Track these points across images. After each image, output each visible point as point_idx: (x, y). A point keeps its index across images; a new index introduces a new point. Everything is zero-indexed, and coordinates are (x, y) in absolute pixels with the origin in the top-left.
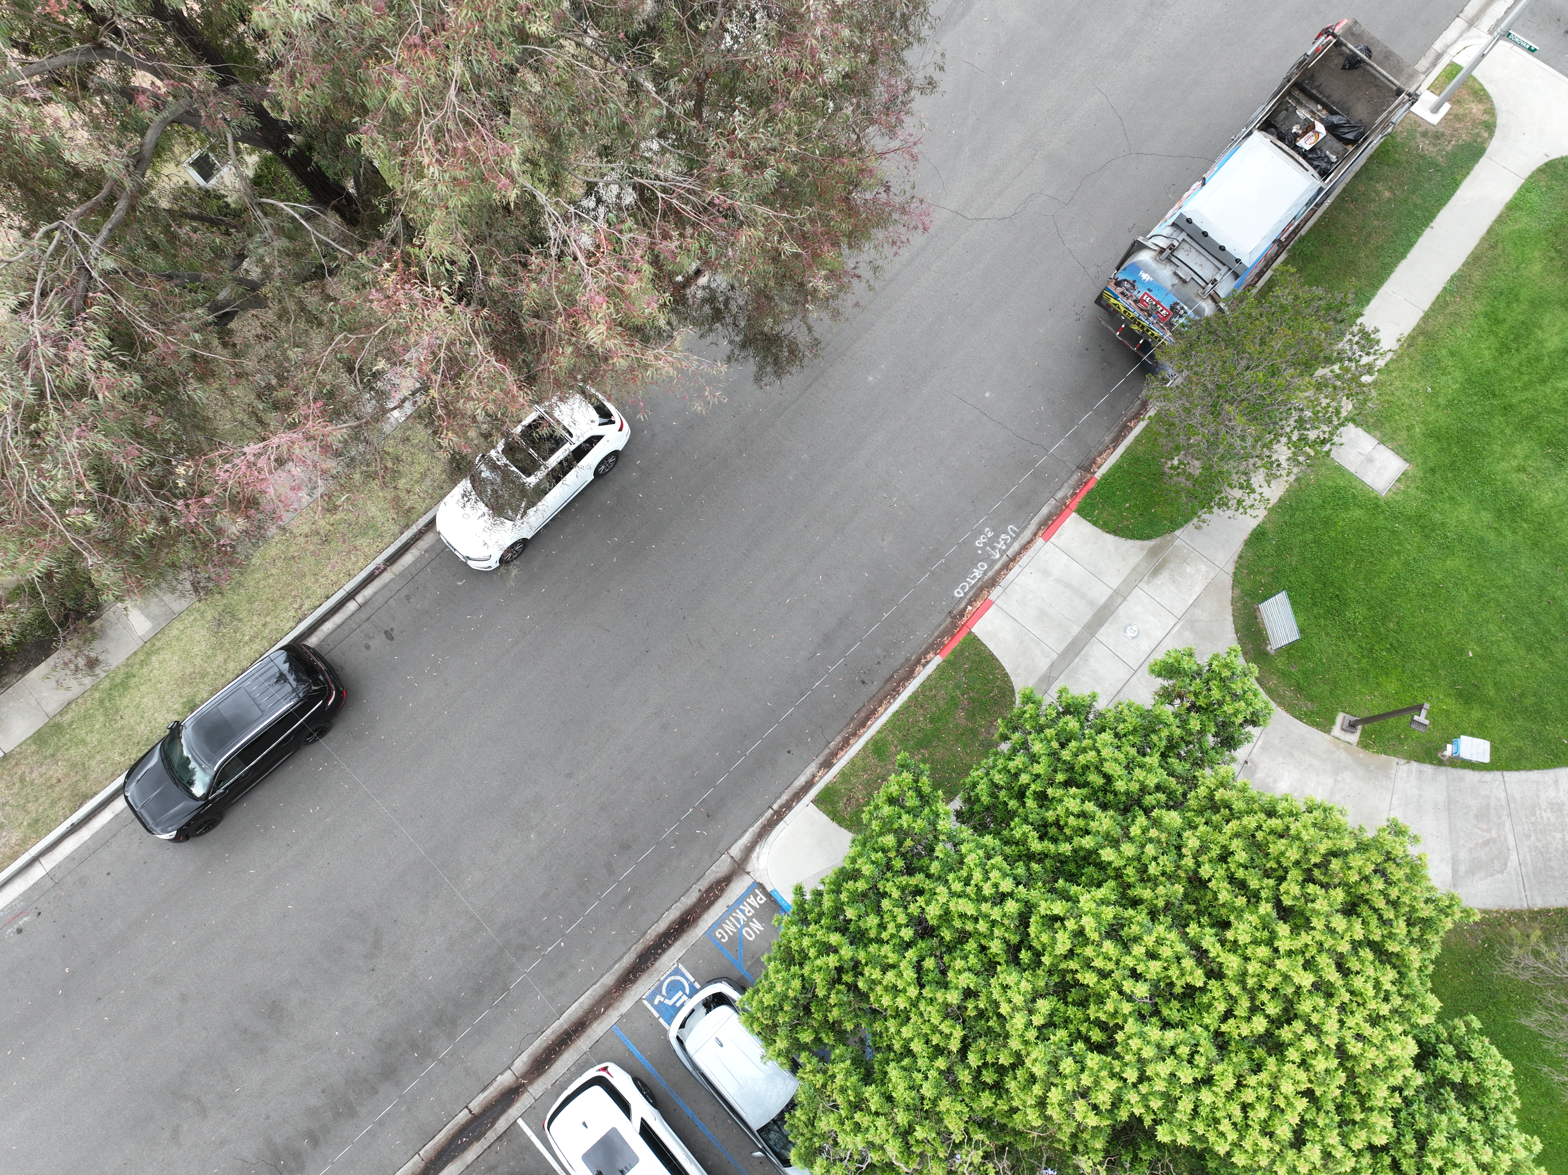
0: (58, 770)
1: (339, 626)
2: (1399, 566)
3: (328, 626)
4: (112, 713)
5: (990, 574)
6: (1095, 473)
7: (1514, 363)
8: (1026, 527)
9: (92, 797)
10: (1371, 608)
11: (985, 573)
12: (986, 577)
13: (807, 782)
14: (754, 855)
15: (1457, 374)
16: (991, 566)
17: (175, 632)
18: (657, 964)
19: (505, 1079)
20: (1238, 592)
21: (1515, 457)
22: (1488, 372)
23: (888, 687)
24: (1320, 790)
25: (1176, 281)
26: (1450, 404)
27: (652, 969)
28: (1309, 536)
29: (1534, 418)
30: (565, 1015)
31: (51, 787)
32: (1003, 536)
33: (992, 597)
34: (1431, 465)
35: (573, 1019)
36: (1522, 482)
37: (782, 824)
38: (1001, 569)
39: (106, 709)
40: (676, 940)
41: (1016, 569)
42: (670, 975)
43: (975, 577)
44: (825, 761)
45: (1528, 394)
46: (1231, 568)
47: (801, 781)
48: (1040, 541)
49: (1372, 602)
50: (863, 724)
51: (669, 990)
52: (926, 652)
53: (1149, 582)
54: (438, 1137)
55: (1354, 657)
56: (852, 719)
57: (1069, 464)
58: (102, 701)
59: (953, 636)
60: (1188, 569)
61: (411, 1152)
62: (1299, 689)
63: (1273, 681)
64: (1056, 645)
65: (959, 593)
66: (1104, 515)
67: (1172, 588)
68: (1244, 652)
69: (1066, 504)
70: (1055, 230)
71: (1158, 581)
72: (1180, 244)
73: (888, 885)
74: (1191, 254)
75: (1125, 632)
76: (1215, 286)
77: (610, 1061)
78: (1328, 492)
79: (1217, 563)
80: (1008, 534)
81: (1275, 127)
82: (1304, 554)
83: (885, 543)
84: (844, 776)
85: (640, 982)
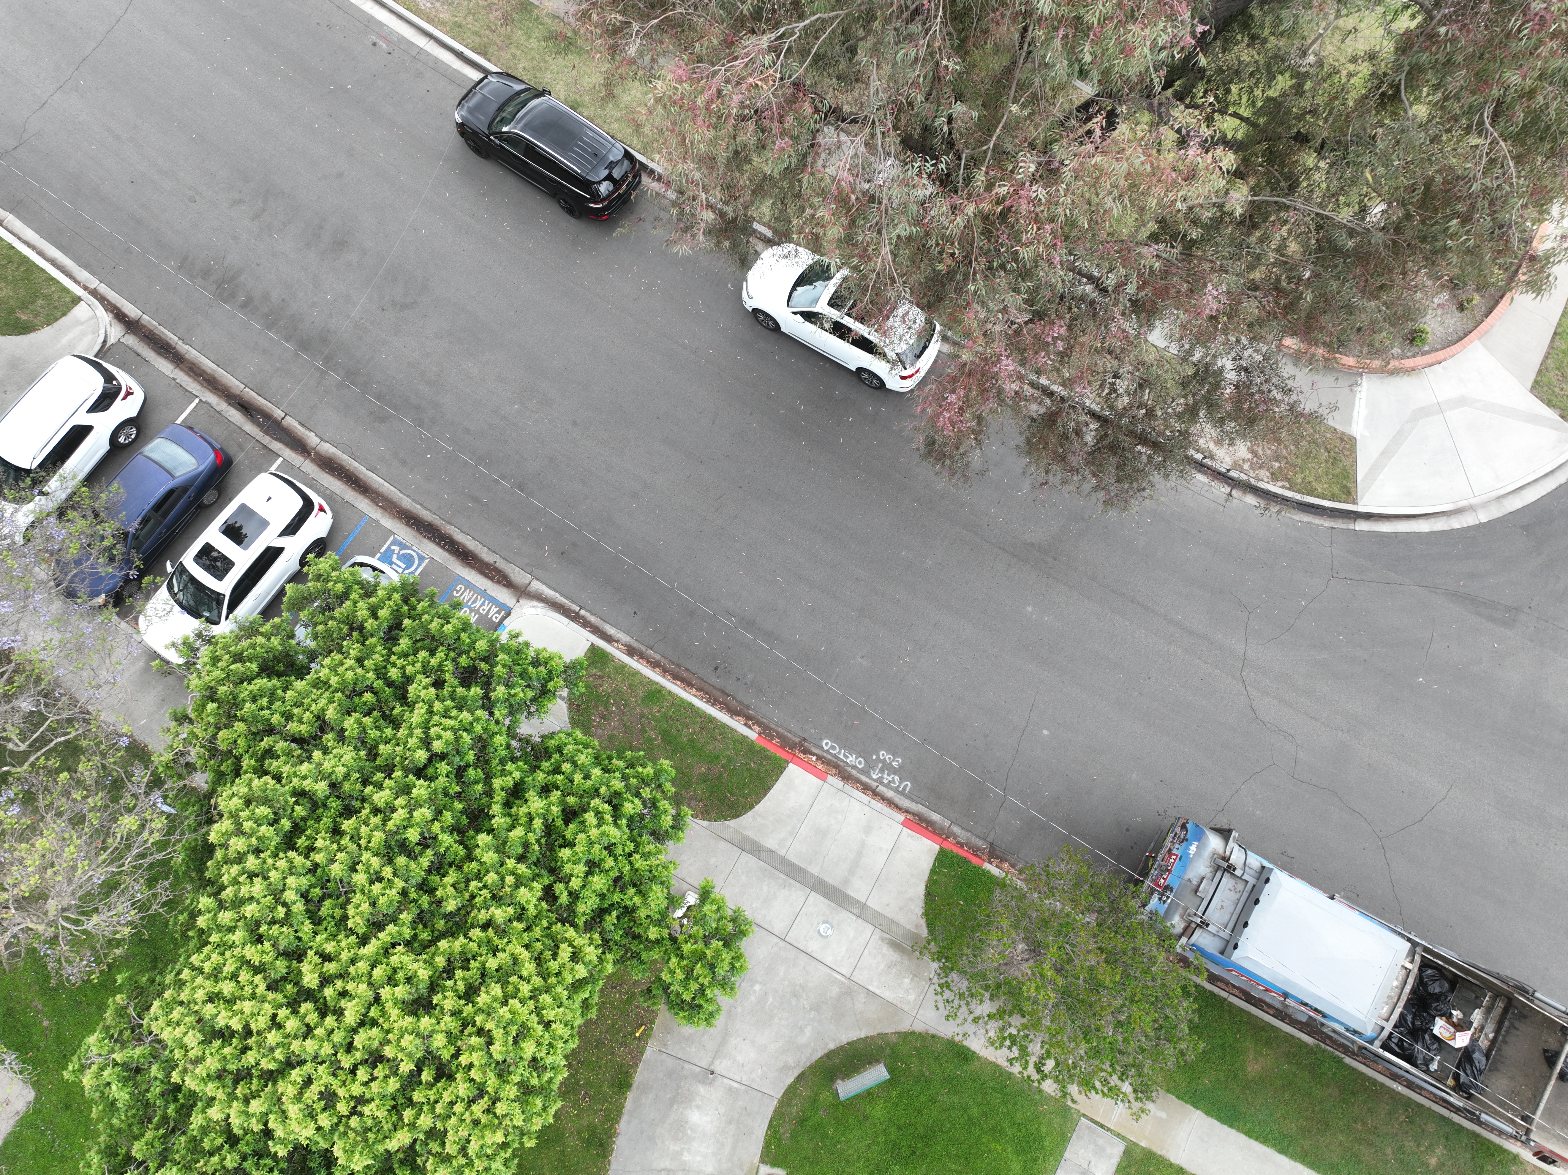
0: (502, 28)
4: (556, 50)
5: (854, 772)
6: (991, 863)
8: (913, 800)
9: (486, 58)
11: (854, 767)
12: (849, 769)
13: (610, 636)
14: (535, 603)
16: (862, 771)
18: (426, 541)
19: (312, 439)
20: (894, 1039)
23: (717, 694)
24: (699, 1158)
25: (1195, 882)
27: (420, 537)
28: (975, 1112)
30: (371, 474)
33: (830, 779)
35: (369, 482)
37: (566, 620)
38: (862, 783)
40: (449, 552)
41: (865, 798)
42: (418, 554)
43: (847, 757)
44: (634, 649)
46: (918, 1027)
47: (611, 630)
48: (901, 817)
50: (676, 677)
51: (404, 555)
52: (759, 724)
53: (883, 939)
54: (260, 399)
56: (679, 666)
57: (992, 834)
59: (782, 747)
60: (907, 981)
61: (245, 381)
62: (802, 1121)
63: (805, 1092)
64: (794, 852)
65: (827, 744)
66: (944, 880)
67: (882, 966)
68: (829, 1055)
69: (948, 837)
70: (1258, 769)
71: (886, 950)
72: (1240, 878)
73: (442, 655)
74: (1232, 893)
75: (823, 922)
76: (1201, 927)
77: (335, 517)
78: (1033, 1129)
79: (921, 1012)
80: (900, 783)
81: (1452, 988)
82: (954, 1108)
83: (860, 660)
84: (622, 668)
85: (408, 530)
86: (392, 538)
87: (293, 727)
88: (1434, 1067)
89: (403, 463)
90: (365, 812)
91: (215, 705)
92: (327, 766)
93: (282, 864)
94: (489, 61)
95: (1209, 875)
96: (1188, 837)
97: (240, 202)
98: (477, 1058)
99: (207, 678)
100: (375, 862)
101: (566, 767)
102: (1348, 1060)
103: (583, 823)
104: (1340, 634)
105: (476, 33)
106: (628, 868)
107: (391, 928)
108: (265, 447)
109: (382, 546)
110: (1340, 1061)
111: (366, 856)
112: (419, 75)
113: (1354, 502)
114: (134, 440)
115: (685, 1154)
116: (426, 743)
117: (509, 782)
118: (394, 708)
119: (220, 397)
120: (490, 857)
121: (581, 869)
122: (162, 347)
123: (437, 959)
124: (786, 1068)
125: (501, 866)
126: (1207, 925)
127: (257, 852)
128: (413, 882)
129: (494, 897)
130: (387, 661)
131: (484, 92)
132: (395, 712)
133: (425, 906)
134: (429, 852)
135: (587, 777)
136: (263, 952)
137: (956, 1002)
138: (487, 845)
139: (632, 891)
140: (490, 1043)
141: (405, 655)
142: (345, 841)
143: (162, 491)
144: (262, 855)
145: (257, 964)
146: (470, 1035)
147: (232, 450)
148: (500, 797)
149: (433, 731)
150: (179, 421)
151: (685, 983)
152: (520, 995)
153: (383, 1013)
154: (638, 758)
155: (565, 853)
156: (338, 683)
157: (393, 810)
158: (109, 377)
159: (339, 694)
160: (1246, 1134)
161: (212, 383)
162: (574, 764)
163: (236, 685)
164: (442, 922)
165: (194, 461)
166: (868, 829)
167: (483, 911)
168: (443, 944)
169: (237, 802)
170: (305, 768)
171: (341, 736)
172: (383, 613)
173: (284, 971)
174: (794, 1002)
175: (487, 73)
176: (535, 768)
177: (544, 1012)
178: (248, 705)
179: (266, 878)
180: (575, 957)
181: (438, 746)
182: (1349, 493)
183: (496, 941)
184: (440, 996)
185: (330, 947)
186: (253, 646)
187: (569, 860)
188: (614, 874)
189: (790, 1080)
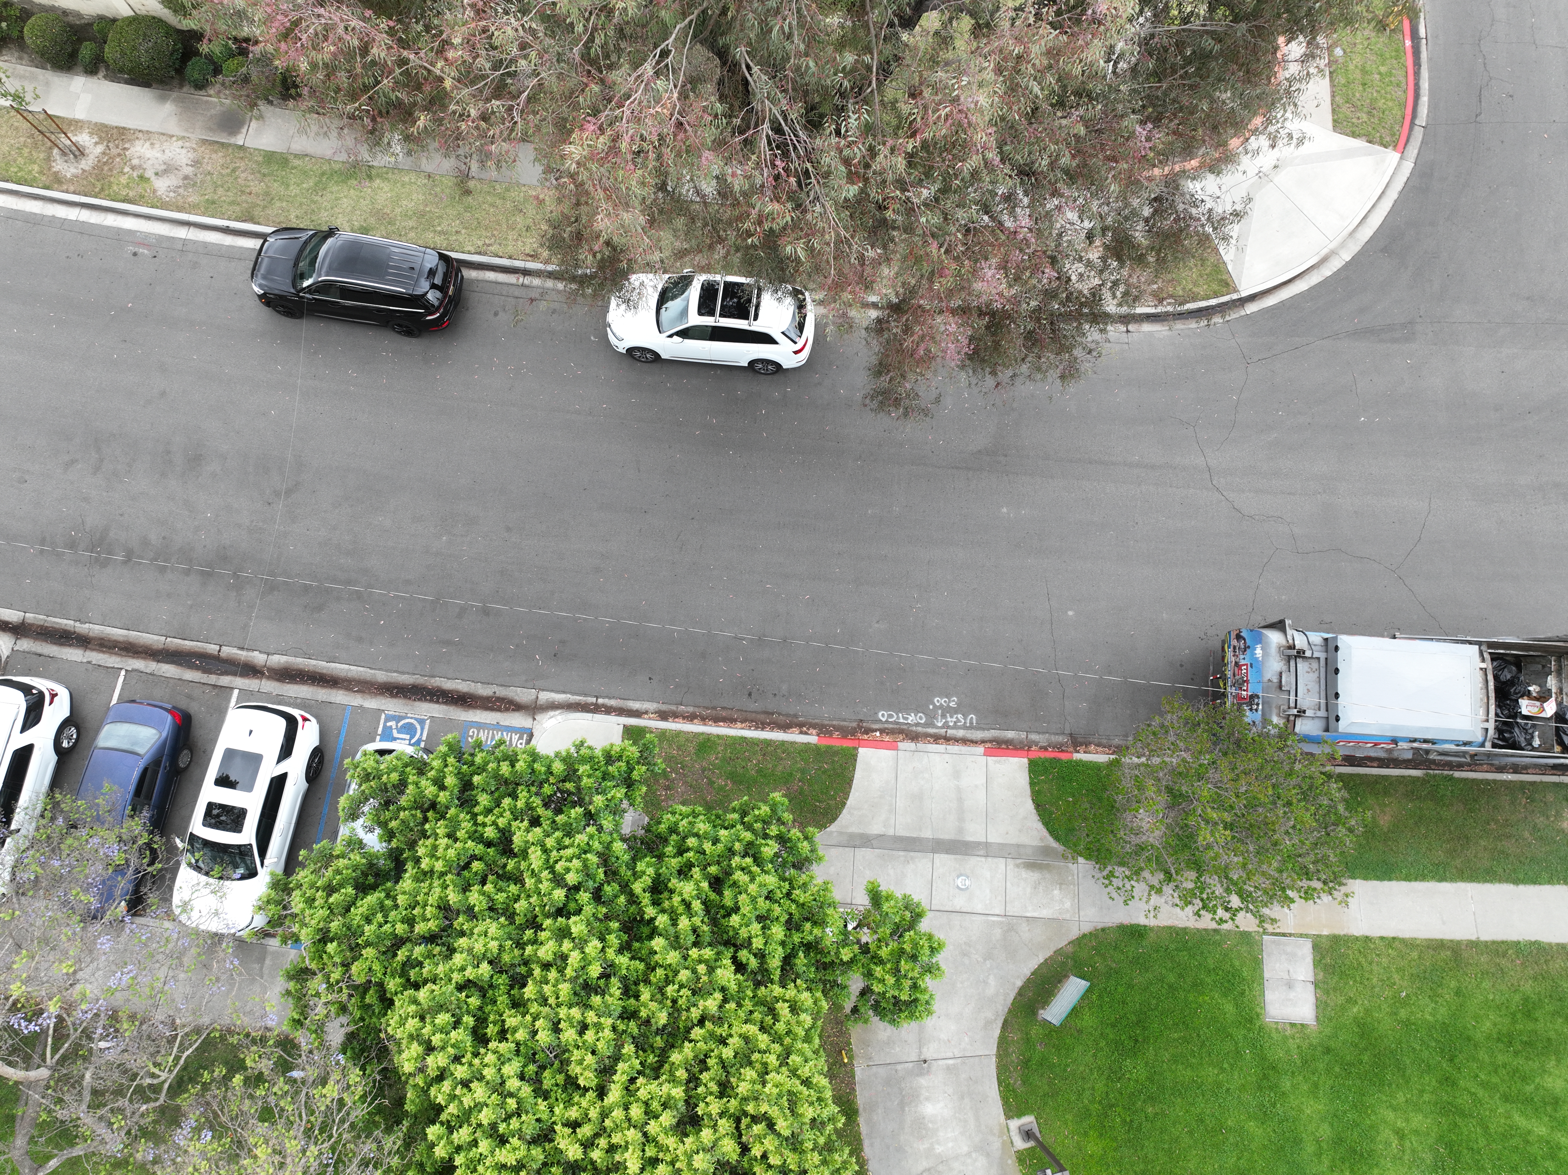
0: (257, 187)
1: (497, 283)
2: (1210, 1080)
3: (491, 275)
4: (320, 187)
5: (920, 729)
6: (1078, 752)
7: (1501, 1058)
8: (984, 729)
9: (255, 223)
10: (1150, 1079)
11: (917, 725)
12: (914, 728)
13: (637, 711)
14: (552, 713)
15: (1443, 1011)
16: (926, 725)
17: (407, 179)
18: (417, 704)
19: (258, 658)
20: (1070, 949)
21: (1407, 1120)
22: (1469, 1039)
23: (762, 717)
24: (950, 1145)
25: (1275, 680)
26: (1407, 1023)
27: (410, 702)
28: (1171, 978)
29: (1463, 1114)
30: (333, 665)
31: (242, 192)
32: (960, 716)
33: (901, 745)
34: (1332, 1044)
35: (335, 673)
36: (1388, 1144)
37: (589, 716)
38: (931, 736)
39: (320, 181)
40: (445, 703)
41: (941, 748)
42: (416, 719)
43: (907, 719)
44: (665, 712)
45: (1481, 1093)
46: (1086, 928)
47: (635, 705)
48: (980, 749)
49: (1156, 1077)
50: (716, 720)
51: (403, 726)
52: (814, 726)
53: (1017, 866)
54: (187, 642)
55: (1092, 1094)
56: (714, 708)
57: (1067, 726)
58: (323, 174)
59: (844, 737)
60: (1056, 892)
61: (164, 632)
62: (1026, 1063)
63: (1015, 1036)
64: (902, 827)
65: (883, 715)
66: (1046, 786)
67: (1029, 890)
68: (1021, 993)
69: (1030, 747)
70: (1266, 560)
71: (1025, 874)
72: (1312, 658)
73: (525, 793)
74: (1311, 674)
75: (958, 877)
76: (1299, 716)
77: (320, 722)
78: (1227, 967)
79: (1082, 913)
80: (965, 719)
81: (1519, 670)
82: (1151, 984)
83: (877, 625)
84: (663, 735)
85: (395, 701)
86: (383, 716)
87: (421, 928)
88: (1536, 742)
89: (360, 640)
90: (537, 972)
91: (335, 944)
92: (479, 948)
93: (490, 1058)
94: (259, 224)
95: (1285, 668)
96: (1248, 643)
97: (73, 462)
98: (770, 1143)
99: (313, 922)
100: (576, 1012)
101: (692, 842)
102: (1457, 774)
103: (735, 884)
104: (1277, 411)
105: (233, 203)
106: (794, 906)
107: (621, 1066)
108: (215, 686)
109: (377, 728)
110: (1451, 778)
111: (563, 1012)
112: (195, 265)
113: (1235, 290)
114: (77, 740)
115: (937, 1146)
116: (558, 880)
117: (647, 881)
118: (505, 866)
119: (144, 658)
120: (673, 957)
121: (756, 927)
122: (61, 637)
123: (678, 1074)
124: (988, 1023)
125: (686, 959)
126: (1304, 712)
127: (457, 1059)
128: (617, 1014)
129: (694, 993)
130: (476, 824)
131: (270, 254)
132: (509, 867)
133: (635, 1031)
134: (614, 980)
135: (716, 841)
136: (514, 1149)
137: (1128, 886)
138: (664, 948)
139: (808, 926)
140: (771, 1125)
141: (488, 811)
142: (534, 1008)
143: (136, 775)
144: (464, 1060)
145: (514, 1163)
146: (748, 1127)
147: (183, 704)
148: (646, 899)
149: (559, 867)
150: (114, 700)
151: (898, 985)
152: (770, 1068)
153: (660, 1147)
154: (746, 804)
155: (735, 920)
156: (444, 866)
157: (564, 958)
158: (26, 689)
159: (449, 876)
160: (1405, 880)
161: (130, 649)
162: (697, 835)
163: (344, 915)
164: (658, 1038)
165: (154, 731)
166: (957, 774)
167: (692, 1009)
168: (675, 1057)
169: (412, 1024)
170: (458, 959)
171: (471, 913)
172: (450, 781)
173: (542, 1157)
174: (966, 961)
175: (264, 237)
176: (660, 857)
177: (799, 1072)
178: (367, 928)
179: (481, 1078)
180: (794, 1009)
181: (572, 878)
182: (1227, 284)
183: (719, 1031)
184: (702, 1105)
185: (574, 1113)
186: (338, 872)
187: (741, 926)
188: (784, 918)
189: (997, 1032)
